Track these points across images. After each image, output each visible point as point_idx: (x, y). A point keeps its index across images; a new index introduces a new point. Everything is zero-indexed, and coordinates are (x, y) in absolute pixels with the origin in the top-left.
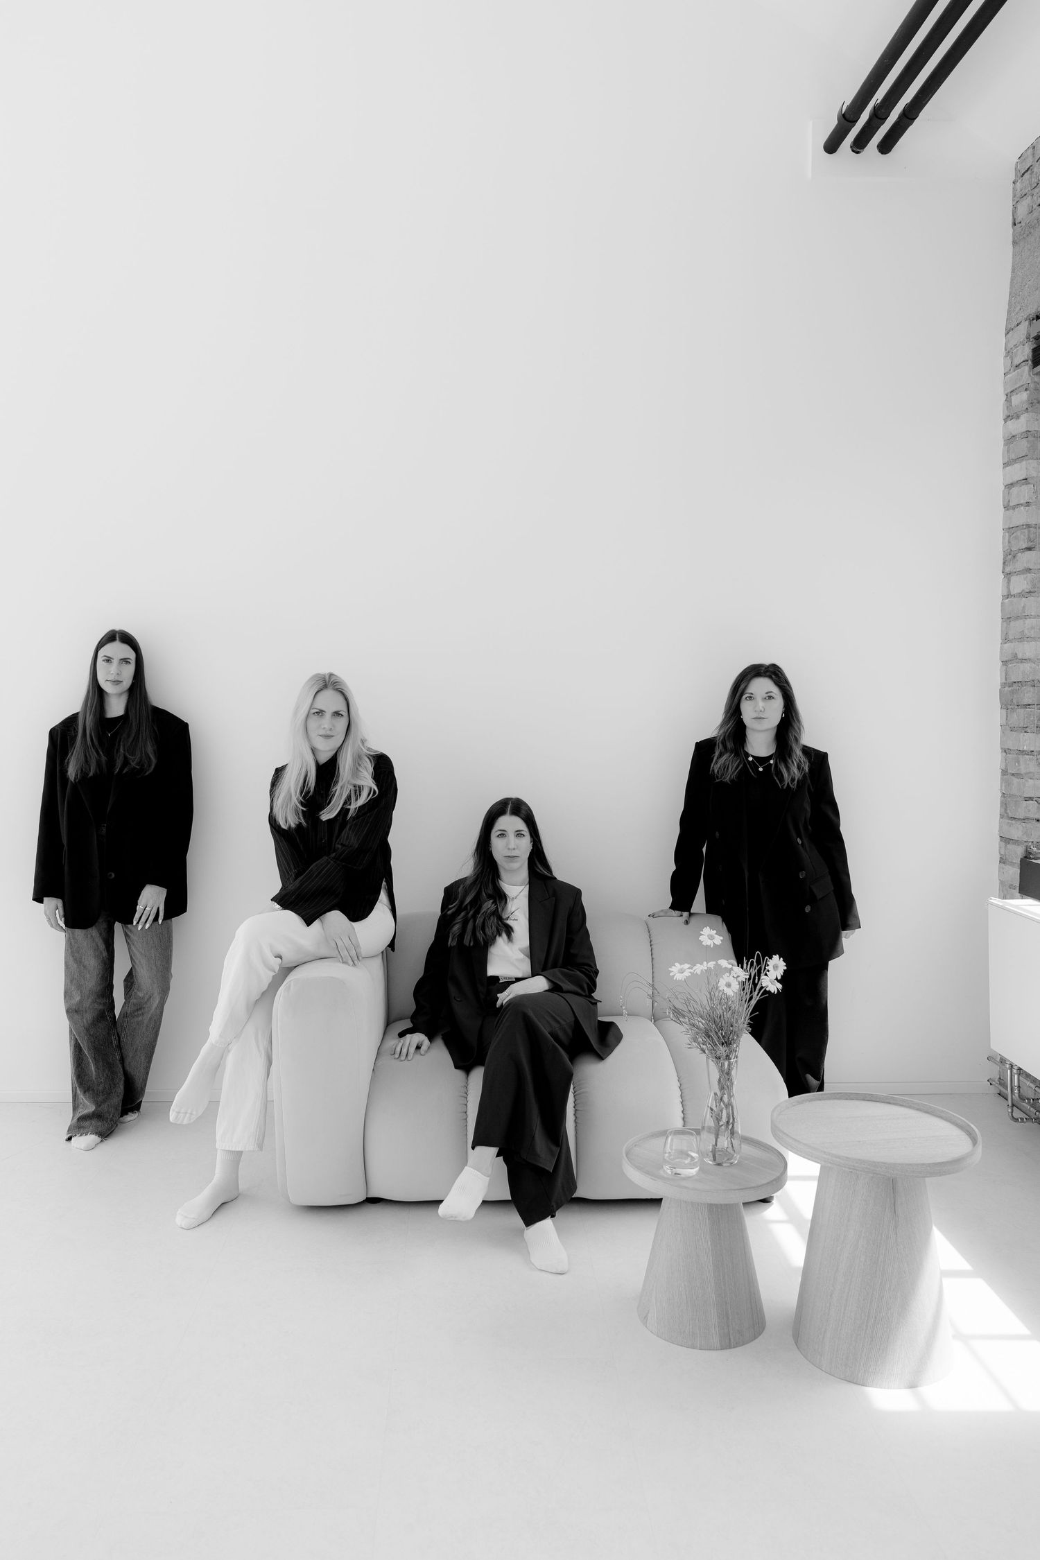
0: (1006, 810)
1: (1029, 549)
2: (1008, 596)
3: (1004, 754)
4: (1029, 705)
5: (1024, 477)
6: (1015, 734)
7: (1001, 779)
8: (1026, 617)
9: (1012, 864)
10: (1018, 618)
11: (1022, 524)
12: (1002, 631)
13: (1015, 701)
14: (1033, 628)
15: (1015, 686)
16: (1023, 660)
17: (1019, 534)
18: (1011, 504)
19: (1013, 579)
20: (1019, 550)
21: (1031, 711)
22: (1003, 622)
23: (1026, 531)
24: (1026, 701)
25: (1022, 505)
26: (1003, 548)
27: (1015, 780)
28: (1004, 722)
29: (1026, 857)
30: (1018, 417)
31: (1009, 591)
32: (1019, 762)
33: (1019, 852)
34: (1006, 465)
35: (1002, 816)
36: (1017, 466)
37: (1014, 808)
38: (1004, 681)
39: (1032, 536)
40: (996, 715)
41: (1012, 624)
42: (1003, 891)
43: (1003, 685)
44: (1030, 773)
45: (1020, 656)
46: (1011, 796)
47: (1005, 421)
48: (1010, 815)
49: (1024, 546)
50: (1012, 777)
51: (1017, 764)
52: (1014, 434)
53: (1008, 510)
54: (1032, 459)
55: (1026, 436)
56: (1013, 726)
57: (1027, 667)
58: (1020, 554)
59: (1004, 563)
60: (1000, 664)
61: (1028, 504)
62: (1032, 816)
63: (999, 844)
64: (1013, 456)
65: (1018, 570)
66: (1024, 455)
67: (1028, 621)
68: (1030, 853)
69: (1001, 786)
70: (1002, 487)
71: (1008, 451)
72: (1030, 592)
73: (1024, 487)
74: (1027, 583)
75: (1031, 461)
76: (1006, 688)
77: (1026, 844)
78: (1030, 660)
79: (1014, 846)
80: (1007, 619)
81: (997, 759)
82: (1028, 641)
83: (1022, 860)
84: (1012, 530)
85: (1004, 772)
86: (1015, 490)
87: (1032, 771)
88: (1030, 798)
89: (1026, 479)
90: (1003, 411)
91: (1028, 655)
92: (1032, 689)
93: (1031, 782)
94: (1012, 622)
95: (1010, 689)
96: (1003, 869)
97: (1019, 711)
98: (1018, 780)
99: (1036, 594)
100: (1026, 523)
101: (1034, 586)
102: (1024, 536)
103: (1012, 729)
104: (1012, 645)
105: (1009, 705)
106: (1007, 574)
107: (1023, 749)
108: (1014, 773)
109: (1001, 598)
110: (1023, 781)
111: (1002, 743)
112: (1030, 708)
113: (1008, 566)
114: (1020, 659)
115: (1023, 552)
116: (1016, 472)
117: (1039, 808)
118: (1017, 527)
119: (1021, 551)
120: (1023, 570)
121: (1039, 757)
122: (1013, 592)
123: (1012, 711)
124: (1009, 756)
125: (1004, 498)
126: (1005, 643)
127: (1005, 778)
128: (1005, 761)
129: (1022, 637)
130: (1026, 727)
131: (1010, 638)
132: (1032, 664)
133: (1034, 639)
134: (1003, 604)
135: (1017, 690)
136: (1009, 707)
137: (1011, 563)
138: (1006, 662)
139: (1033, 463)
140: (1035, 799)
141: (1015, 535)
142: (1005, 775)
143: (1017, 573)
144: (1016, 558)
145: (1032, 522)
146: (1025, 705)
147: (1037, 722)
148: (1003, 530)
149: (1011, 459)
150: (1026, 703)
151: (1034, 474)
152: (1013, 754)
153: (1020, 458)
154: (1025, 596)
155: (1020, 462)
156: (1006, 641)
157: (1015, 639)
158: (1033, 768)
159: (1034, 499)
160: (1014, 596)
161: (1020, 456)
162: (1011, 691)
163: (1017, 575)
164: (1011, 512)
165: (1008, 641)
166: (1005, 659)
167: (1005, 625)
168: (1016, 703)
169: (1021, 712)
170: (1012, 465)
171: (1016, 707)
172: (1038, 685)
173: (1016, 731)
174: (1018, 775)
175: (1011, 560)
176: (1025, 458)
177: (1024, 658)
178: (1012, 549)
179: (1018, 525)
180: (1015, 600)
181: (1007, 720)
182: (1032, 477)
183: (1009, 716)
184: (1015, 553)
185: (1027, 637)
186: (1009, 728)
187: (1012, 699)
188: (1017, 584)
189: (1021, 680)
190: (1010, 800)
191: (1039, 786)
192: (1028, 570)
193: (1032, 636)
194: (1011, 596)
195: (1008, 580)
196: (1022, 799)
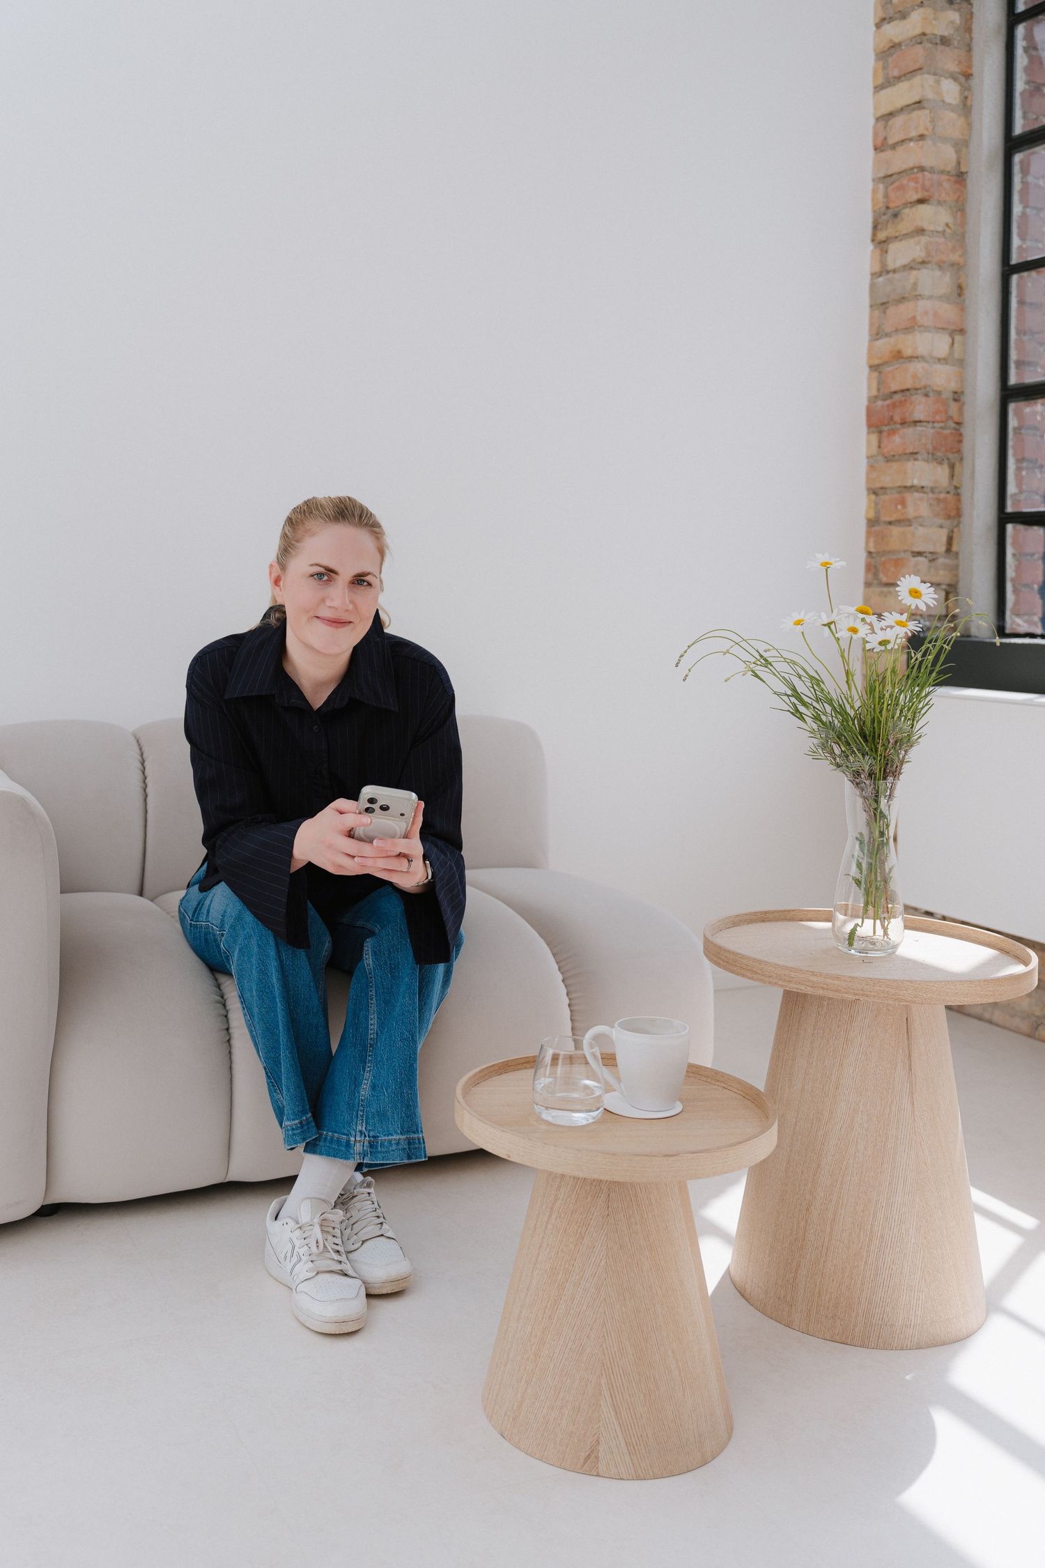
0: (876, 575)
1: (921, 201)
2: (882, 273)
3: (873, 497)
4: (920, 422)
5: (917, 99)
6: (895, 466)
7: (869, 534)
8: (918, 297)
10: (903, 299)
11: (912, 165)
12: (871, 325)
13: (897, 418)
14: (926, 313)
15: (897, 397)
16: (912, 358)
17: (905, 182)
18: (891, 141)
19: (893, 247)
20: (906, 205)
21: (923, 431)
22: (872, 312)
23: (920, 175)
24: (918, 415)
25: (911, 140)
26: (874, 205)
27: (896, 531)
28: (874, 450)
30: (903, 16)
31: (883, 264)
32: (903, 503)
34: (878, 88)
35: (868, 584)
36: (904, 86)
37: (892, 569)
38: (874, 394)
39: (927, 183)
40: (861, 441)
41: (892, 310)
43: (872, 400)
44: (920, 517)
45: (908, 352)
46: (884, 553)
47: (878, 26)
48: (884, 579)
49: (915, 197)
50: (889, 527)
51: (899, 507)
52: (897, 41)
53: (882, 151)
54: (929, 73)
55: (919, 41)
56: (892, 454)
57: (917, 367)
58: (906, 211)
59: (875, 227)
60: (867, 370)
61: (922, 137)
64: (896, 73)
65: (901, 234)
66: (917, 67)
67: (920, 303)
69: (867, 543)
70: (872, 121)
71: (884, 68)
72: (923, 262)
73: (915, 114)
74: (921, 250)
75: (926, 76)
76: (880, 403)
78: (922, 357)
80: (880, 305)
81: (861, 506)
82: (920, 332)
84: (890, 180)
85: (872, 523)
86: (898, 121)
87: (922, 514)
88: (919, 552)
89: (919, 102)
90: (875, 12)
91: (922, 350)
92: (923, 399)
93: (921, 529)
94: (890, 309)
95: (888, 402)
97: (905, 430)
98: (901, 529)
99: (930, 264)
100: (917, 165)
101: (928, 254)
102: (912, 184)
103: (890, 459)
104: (892, 340)
105: (886, 425)
106: (880, 243)
107: (909, 484)
108: (892, 519)
109: (869, 277)
110: (911, 528)
111: (868, 480)
112: (921, 426)
113: (881, 230)
114: (907, 358)
115: (913, 206)
116: (902, 94)
117: (930, 567)
118: (900, 173)
119: (909, 205)
120: (912, 232)
121: (931, 495)
122: (891, 266)
123: (892, 432)
124: (883, 497)
125: (876, 135)
126: (877, 339)
127: (874, 529)
128: (873, 505)
129: (911, 326)
130: (916, 453)
131: (888, 330)
132: (926, 365)
133: (926, 329)
134: (873, 286)
135: (901, 402)
136: (886, 428)
137: (890, 225)
138: (878, 365)
139: (929, 80)
140: (925, 555)
141: (896, 184)
142: (873, 526)
143: (900, 238)
144: (899, 217)
145: (927, 163)
146: (916, 422)
147: (930, 447)
148: (873, 180)
149: (890, 76)
150: (917, 419)
151: (930, 95)
152: (891, 494)
153: (908, 73)
154: (915, 269)
155: (909, 79)
156: (878, 337)
157: (897, 330)
158: (924, 510)
159: (930, 130)
160: (894, 271)
161: (908, 71)
162: (888, 406)
163: (901, 240)
164: (888, 154)
165: (882, 335)
166: (876, 362)
167: (876, 313)
168: (899, 421)
169: (909, 431)
170: (890, 86)
171: (899, 426)
172: (931, 394)
173: (897, 461)
174: (898, 522)
175: (888, 221)
176: (919, 72)
177: (914, 355)
178: (891, 205)
179: (901, 170)
180: (897, 276)
181: (879, 447)
182: (928, 100)
183: (885, 441)
184: (897, 209)
185: (919, 326)
186: (882, 458)
187: (892, 417)
188: (901, 253)
189: (908, 386)
190: (883, 559)
191: (931, 536)
192: (921, 231)
193: (926, 325)
194: (888, 272)
195: (882, 250)
196: (908, 555)
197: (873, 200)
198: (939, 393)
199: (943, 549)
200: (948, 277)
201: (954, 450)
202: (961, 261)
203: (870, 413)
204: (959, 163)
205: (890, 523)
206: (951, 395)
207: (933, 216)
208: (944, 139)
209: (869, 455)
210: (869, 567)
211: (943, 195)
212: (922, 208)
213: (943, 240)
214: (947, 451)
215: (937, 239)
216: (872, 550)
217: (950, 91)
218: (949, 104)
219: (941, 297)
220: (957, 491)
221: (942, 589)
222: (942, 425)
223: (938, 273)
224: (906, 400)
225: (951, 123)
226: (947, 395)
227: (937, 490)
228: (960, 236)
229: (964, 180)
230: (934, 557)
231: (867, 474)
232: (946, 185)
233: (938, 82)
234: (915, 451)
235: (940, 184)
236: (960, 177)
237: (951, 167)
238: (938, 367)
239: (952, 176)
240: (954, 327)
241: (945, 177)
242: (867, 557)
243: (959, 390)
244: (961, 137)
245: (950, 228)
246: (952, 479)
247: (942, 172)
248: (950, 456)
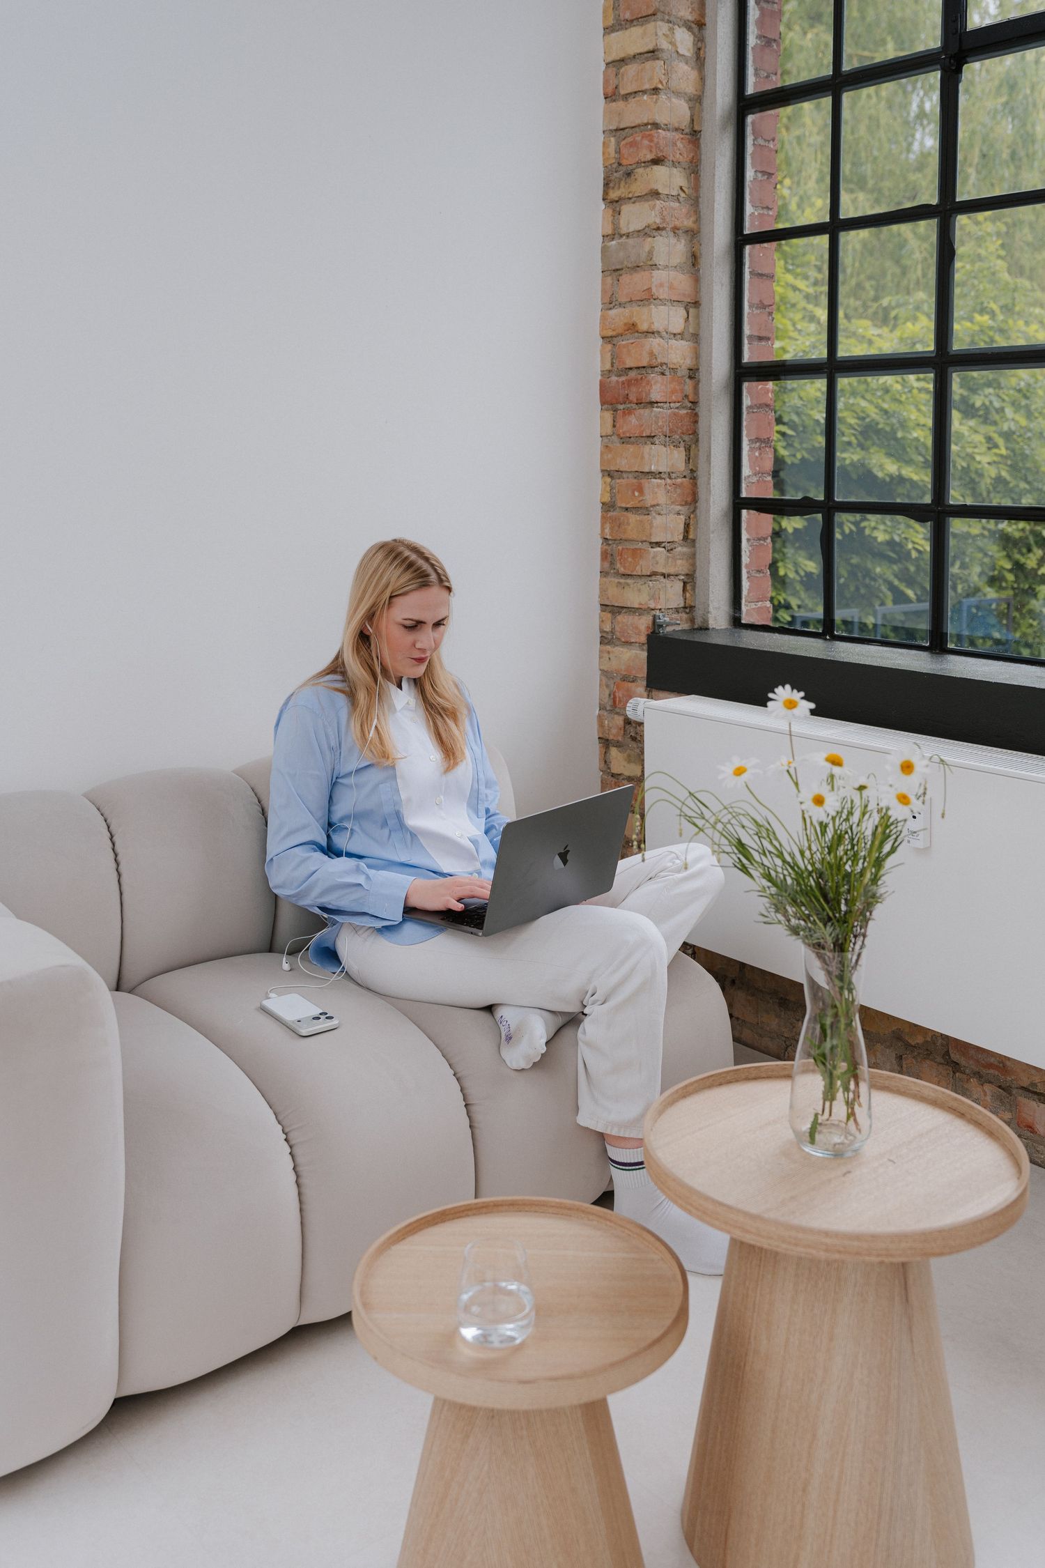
0: (612, 563)
1: (656, 161)
2: (614, 234)
3: (608, 480)
4: (657, 403)
5: (651, 47)
6: (631, 448)
7: (603, 517)
8: (654, 266)
9: (628, 643)
10: (637, 267)
11: (646, 121)
12: (604, 291)
13: (633, 397)
14: (661, 285)
15: (633, 374)
16: (647, 333)
17: (638, 139)
18: (623, 92)
19: (626, 209)
20: (639, 163)
21: (660, 412)
22: (604, 277)
23: (653, 132)
24: (655, 396)
25: (644, 92)
26: (605, 159)
27: (633, 518)
28: (609, 430)
29: (653, 632)
31: (616, 226)
32: (641, 490)
33: (644, 623)
34: (608, 30)
35: (604, 573)
36: (636, 31)
37: (630, 559)
38: (608, 366)
39: (662, 143)
40: (596, 419)
41: (625, 278)
42: (607, 686)
43: (606, 374)
44: (658, 505)
45: (644, 327)
46: (622, 541)
48: (622, 570)
49: (649, 157)
50: (625, 513)
51: (636, 494)
53: (613, 101)
54: (662, 20)
56: (628, 435)
57: (655, 342)
58: (640, 171)
59: (606, 185)
60: (600, 341)
61: (656, 90)
62: (661, 570)
63: (600, 617)
64: (628, 16)
65: (636, 195)
66: (650, 12)
67: (655, 273)
68: (661, 626)
69: (603, 529)
70: (603, 66)
71: (614, 8)
72: (658, 229)
73: (649, 64)
74: (655, 215)
75: (660, 23)
76: (614, 379)
77: (654, 612)
78: (658, 332)
79: (631, 617)
80: (613, 271)
81: (597, 489)
82: (656, 305)
83: (648, 635)
84: (624, 133)
85: (608, 507)
86: (631, 70)
87: (660, 502)
88: (657, 543)
89: (653, 52)
91: (656, 327)
92: (659, 378)
93: (658, 521)
94: (624, 276)
95: (623, 378)
96: (609, 652)
97: (642, 411)
98: (638, 518)
99: (664, 232)
100: (650, 122)
101: (663, 219)
102: (646, 142)
103: (626, 440)
104: (627, 311)
105: (622, 404)
106: (612, 202)
107: (647, 470)
108: (628, 506)
109: (601, 239)
110: (650, 517)
111: (602, 462)
112: (657, 407)
113: (613, 188)
114: (644, 333)
115: (647, 166)
116: (634, 40)
117: (668, 557)
118: (633, 127)
119: (643, 165)
120: (646, 194)
121: (668, 481)
122: (624, 231)
123: (628, 412)
124: (618, 481)
125: (606, 82)
126: (611, 309)
127: (610, 514)
128: (608, 489)
129: (648, 298)
130: (654, 436)
131: (623, 300)
132: (661, 340)
133: (663, 302)
134: (604, 250)
135: (636, 380)
136: (621, 407)
137: (623, 183)
138: (611, 337)
139: (663, 27)
140: (663, 545)
141: (629, 140)
142: (610, 511)
143: (632, 200)
144: (632, 177)
145: (661, 119)
146: (652, 403)
147: (666, 429)
148: (604, 132)
149: (623, 19)
150: (653, 400)
151: (664, 45)
152: (628, 478)
153: (641, 18)
154: (650, 237)
155: (642, 25)
156: (612, 305)
157: (631, 301)
158: (662, 498)
159: (665, 84)
160: (628, 235)
161: (640, 16)
162: (623, 383)
163: (634, 203)
164: (621, 104)
165: (616, 305)
166: (610, 333)
167: (609, 280)
168: (635, 401)
169: (645, 412)
170: (622, 29)
171: (634, 406)
172: (667, 373)
173: (633, 443)
174: (636, 509)
175: (620, 180)
176: (653, 18)
177: (650, 331)
178: (624, 162)
179: (633, 125)
180: (631, 241)
181: (614, 426)
182: (662, 50)
183: (620, 422)
184: (631, 167)
185: (655, 299)
186: (617, 438)
187: (627, 395)
188: (635, 217)
189: (645, 364)
190: (620, 548)
191: (668, 525)
192: (655, 194)
193: (661, 297)
194: (621, 236)
195: (614, 210)
196: (646, 546)
197: (604, 154)
198: (674, 370)
199: (681, 537)
200: (683, 244)
201: (690, 432)
202: (695, 226)
203: (603, 388)
204: (692, 120)
205: (627, 509)
206: (686, 373)
207: (669, 179)
208: (678, 94)
209: (603, 434)
210: (605, 555)
211: (678, 156)
212: (658, 169)
213: (678, 204)
214: (683, 434)
215: (672, 204)
216: (608, 537)
217: (684, 40)
218: (683, 55)
219: (676, 267)
220: (693, 475)
221: (679, 580)
222: (678, 405)
223: (673, 240)
224: (642, 378)
225: (684, 76)
226: (683, 372)
227: (673, 476)
228: (695, 199)
229: (699, 139)
230: (673, 546)
231: (602, 454)
232: (679, 144)
233: (671, 30)
234: (652, 435)
235: (675, 144)
236: (694, 135)
237: (684, 121)
238: (673, 342)
239: (686, 134)
240: (689, 300)
241: (678, 135)
242: (603, 544)
243: (696, 367)
244: (695, 93)
245: (684, 191)
246: (689, 463)
247: (676, 130)
248: (686, 438)
